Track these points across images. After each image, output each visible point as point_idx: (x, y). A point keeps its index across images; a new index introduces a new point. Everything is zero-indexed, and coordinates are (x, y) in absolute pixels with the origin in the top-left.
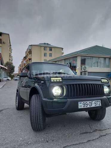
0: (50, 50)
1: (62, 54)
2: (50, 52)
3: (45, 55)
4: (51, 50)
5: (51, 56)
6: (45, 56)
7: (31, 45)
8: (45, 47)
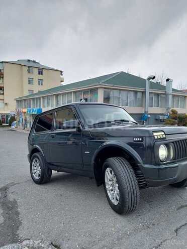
0: (39, 74)
1: (61, 82)
2: (41, 77)
3: (30, 81)
4: (41, 73)
5: (42, 84)
6: (29, 83)
7: (3, 62)
8: (29, 67)
